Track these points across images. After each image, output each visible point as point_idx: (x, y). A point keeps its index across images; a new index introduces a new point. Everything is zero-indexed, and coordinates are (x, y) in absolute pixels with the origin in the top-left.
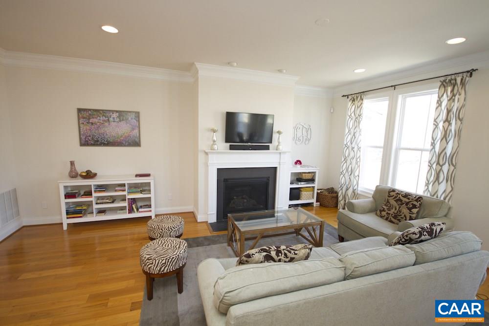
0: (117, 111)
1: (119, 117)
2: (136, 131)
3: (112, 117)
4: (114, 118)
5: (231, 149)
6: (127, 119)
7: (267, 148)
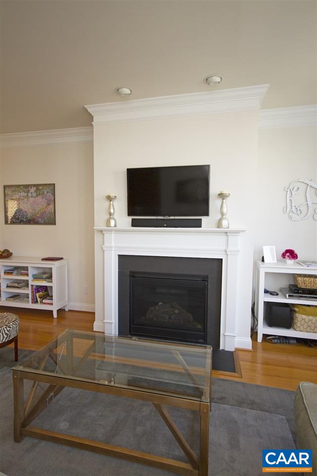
0: (34, 185)
1: (36, 191)
2: (52, 206)
3: (31, 191)
4: (32, 193)
5: (133, 225)
6: (43, 193)
7: (198, 224)
